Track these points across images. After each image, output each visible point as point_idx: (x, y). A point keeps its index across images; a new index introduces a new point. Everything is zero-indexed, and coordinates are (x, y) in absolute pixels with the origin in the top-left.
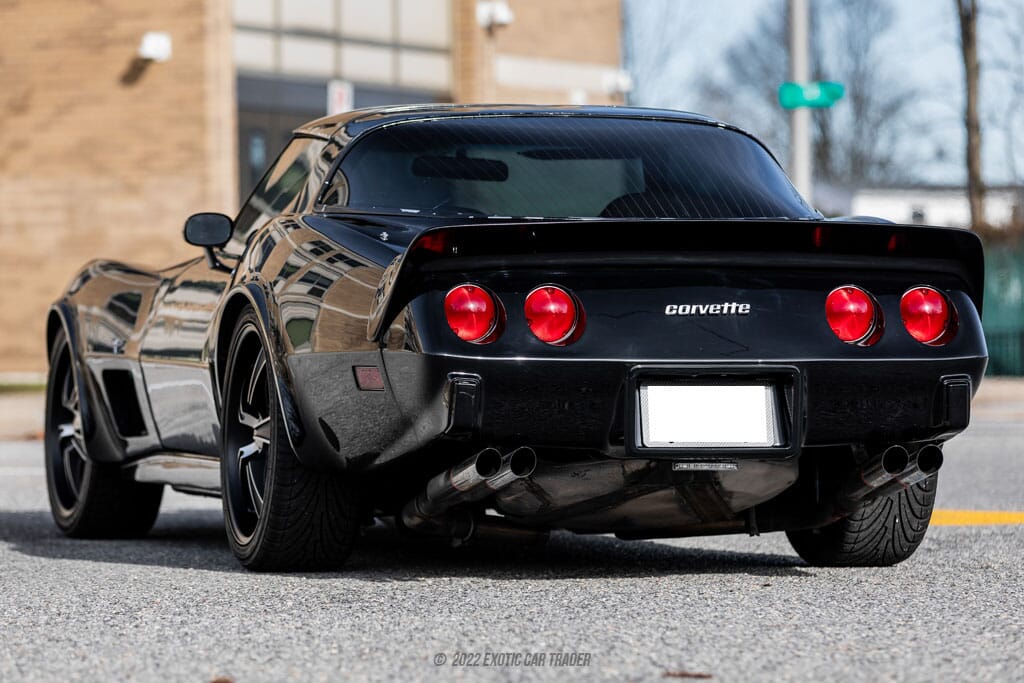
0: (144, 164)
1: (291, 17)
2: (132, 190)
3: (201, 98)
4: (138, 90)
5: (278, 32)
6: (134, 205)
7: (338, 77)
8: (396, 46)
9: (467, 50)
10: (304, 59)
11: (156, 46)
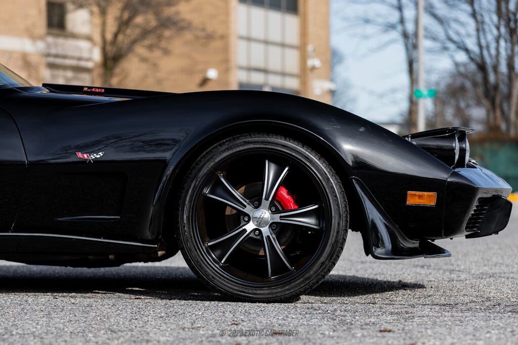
1: (253, 65)
5: (249, 69)
7: (266, 85)
8: (283, 74)
9: (305, 76)
11: (212, 74)
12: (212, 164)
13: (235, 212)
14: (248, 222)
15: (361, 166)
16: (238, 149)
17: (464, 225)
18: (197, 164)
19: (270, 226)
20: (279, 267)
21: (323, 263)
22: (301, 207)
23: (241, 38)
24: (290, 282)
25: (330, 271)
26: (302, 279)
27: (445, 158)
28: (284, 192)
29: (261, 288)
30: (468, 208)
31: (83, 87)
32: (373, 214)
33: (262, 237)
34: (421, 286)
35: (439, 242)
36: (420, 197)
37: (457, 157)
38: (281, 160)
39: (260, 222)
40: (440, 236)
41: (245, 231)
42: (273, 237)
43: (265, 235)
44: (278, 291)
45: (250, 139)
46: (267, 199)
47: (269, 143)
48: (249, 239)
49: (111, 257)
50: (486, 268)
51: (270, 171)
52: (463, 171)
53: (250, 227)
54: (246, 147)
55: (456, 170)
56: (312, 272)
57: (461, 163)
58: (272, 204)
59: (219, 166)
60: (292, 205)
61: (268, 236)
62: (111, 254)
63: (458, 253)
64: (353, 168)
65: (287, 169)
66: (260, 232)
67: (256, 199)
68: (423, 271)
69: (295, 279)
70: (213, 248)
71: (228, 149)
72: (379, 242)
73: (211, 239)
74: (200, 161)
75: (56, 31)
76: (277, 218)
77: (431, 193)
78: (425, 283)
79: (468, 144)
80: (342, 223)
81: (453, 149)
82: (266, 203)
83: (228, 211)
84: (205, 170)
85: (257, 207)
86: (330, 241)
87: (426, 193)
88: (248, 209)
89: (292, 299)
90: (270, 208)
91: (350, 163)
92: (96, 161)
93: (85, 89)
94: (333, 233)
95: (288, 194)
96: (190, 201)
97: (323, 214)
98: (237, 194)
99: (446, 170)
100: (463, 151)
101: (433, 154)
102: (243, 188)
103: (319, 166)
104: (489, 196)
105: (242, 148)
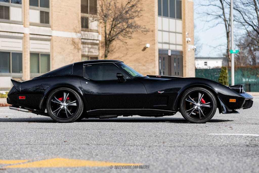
0: (146, 62)
1: (164, 41)
2: (144, 65)
3: (155, 52)
4: (145, 51)
5: (162, 43)
6: (144, 68)
7: (169, 49)
8: (176, 44)
9: (185, 45)
10: (166, 47)
11: (148, 45)
12: (187, 94)
13: (192, 104)
14: (195, 106)
15: (220, 94)
16: (193, 90)
17: (242, 106)
18: (184, 94)
19: (200, 107)
20: (202, 116)
21: (212, 115)
22: (206, 103)
23: (159, 30)
24: (204, 119)
25: (212, 118)
26: (207, 118)
27: (238, 91)
28: (203, 100)
29: (198, 120)
30: (243, 102)
31: (156, 76)
32: (222, 104)
33: (198, 109)
34: (233, 121)
35: (236, 110)
36: (232, 100)
37: (240, 91)
38: (202, 92)
39: (198, 106)
40: (237, 109)
41: (195, 108)
42: (201, 109)
43: (199, 109)
44: (202, 121)
45: (195, 88)
46: (199, 101)
47: (200, 89)
48: (195, 110)
49: (163, 114)
50: (250, 117)
51: (200, 95)
52: (241, 94)
53: (196, 107)
54: (195, 90)
55: (240, 94)
56: (209, 117)
57: (241, 92)
58: (200, 102)
59: (189, 94)
60: (205, 102)
61: (200, 109)
62: (163, 113)
63: (243, 114)
64: (218, 94)
65: (203, 94)
66: (198, 108)
67: (197, 101)
68: (233, 118)
69: (206, 118)
70: (188, 112)
71: (191, 90)
72: (223, 110)
73: (187, 110)
74: (185, 93)
75: (84, 29)
76: (201, 105)
77: (235, 99)
78: (234, 120)
79: (243, 88)
80: (216, 106)
81: (240, 90)
82: (199, 102)
83: (191, 104)
84: (186, 95)
85: (197, 103)
86: (213, 110)
87: (234, 99)
88: (195, 103)
89: (205, 123)
90: (200, 103)
91: (217, 93)
92: (162, 93)
93: (157, 76)
94: (214, 108)
95: (204, 100)
96: (183, 102)
97: (211, 104)
98: (193, 100)
99: (238, 94)
100: (242, 90)
101: (235, 91)
102: (194, 99)
103: (210, 94)
104: (248, 99)
105: (194, 90)
